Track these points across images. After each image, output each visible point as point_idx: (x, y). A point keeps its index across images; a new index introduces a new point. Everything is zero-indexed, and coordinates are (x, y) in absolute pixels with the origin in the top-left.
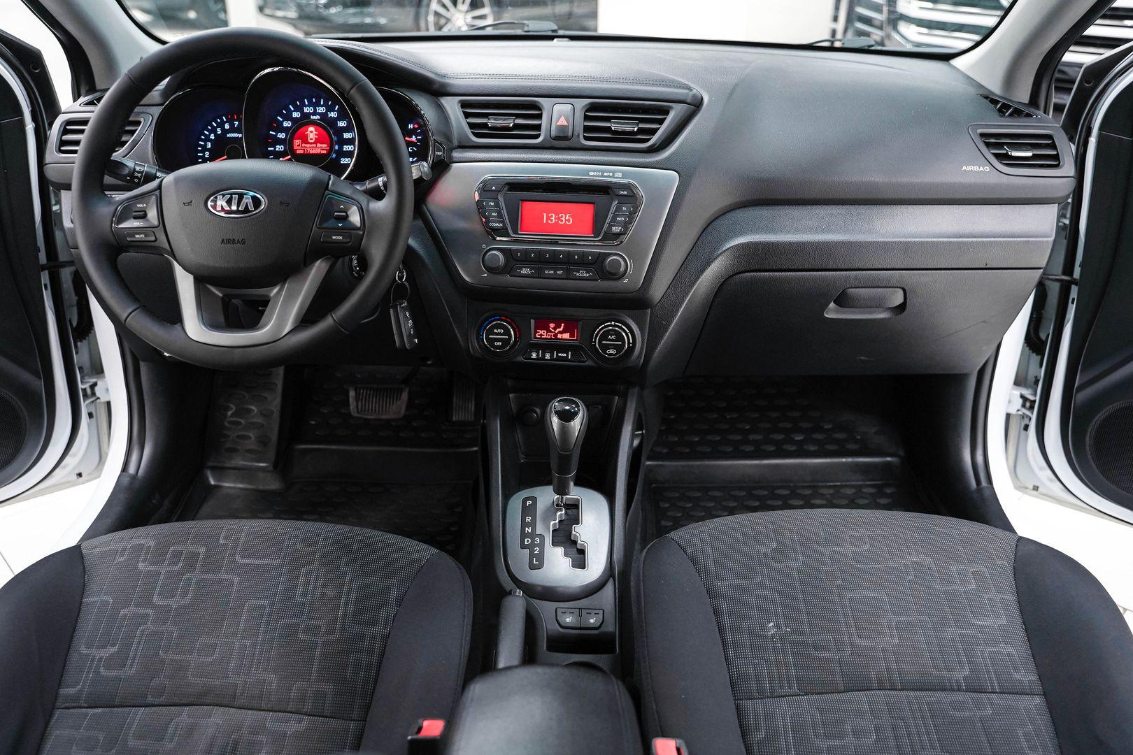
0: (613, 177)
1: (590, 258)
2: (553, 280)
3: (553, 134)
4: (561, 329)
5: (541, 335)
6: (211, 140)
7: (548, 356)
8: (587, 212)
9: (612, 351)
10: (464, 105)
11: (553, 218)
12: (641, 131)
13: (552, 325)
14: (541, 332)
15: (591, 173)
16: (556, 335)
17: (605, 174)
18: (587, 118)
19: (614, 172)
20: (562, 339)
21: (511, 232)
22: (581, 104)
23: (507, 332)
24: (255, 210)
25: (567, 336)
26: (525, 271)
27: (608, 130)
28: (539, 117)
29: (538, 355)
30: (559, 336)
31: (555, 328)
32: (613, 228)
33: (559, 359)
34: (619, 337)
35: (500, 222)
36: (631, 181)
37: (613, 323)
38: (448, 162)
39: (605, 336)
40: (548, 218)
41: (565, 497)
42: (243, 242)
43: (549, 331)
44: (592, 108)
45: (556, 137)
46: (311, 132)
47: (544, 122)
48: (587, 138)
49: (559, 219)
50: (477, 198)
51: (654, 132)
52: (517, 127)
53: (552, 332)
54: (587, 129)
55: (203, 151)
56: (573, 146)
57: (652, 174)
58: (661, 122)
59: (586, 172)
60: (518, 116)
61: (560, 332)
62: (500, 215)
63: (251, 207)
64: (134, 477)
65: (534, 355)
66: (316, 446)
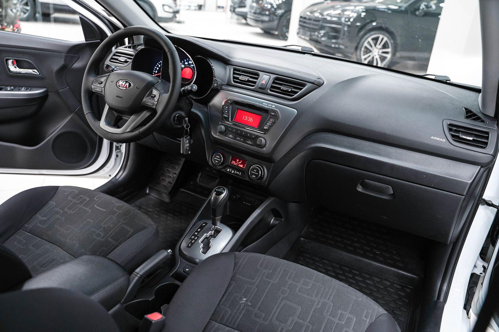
0: (271, 107)
1: (253, 136)
2: (239, 143)
3: (259, 86)
4: (240, 163)
5: (233, 163)
6: (159, 67)
7: (233, 172)
8: (258, 118)
9: (254, 176)
10: (235, 69)
11: (246, 118)
12: (292, 92)
13: (238, 160)
14: (234, 162)
15: (264, 104)
16: (238, 165)
17: (269, 105)
18: (274, 82)
19: (272, 105)
20: (240, 167)
21: (230, 120)
22: (273, 76)
23: (220, 158)
24: (129, 88)
25: (242, 166)
26: (231, 136)
27: (279, 88)
28: (257, 79)
29: (230, 170)
30: (239, 165)
31: (238, 162)
32: (265, 127)
33: (237, 174)
34: (258, 172)
35: (227, 115)
36: (277, 110)
37: (258, 165)
38: (219, 89)
39: (253, 170)
40: (245, 118)
41: (216, 227)
42: (121, 98)
43: (236, 162)
44: (276, 79)
45: (259, 87)
46: (188, 70)
47: (258, 81)
48: (271, 90)
49: (248, 119)
50: (223, 104)
51: (296, 93)
52: (249, 81)
53: (237, 163)
54: (272, 87)
55: (155, 70)
56: (264, 92)
57: (287, 109)
58: (301, 89)
59: (262, 103)
60: (251, 77)
61: (240, 164)
62: (228, 113)
63: (127, 87)
64: (117, 180)
65: (228, 170)
66: (187, 191)
